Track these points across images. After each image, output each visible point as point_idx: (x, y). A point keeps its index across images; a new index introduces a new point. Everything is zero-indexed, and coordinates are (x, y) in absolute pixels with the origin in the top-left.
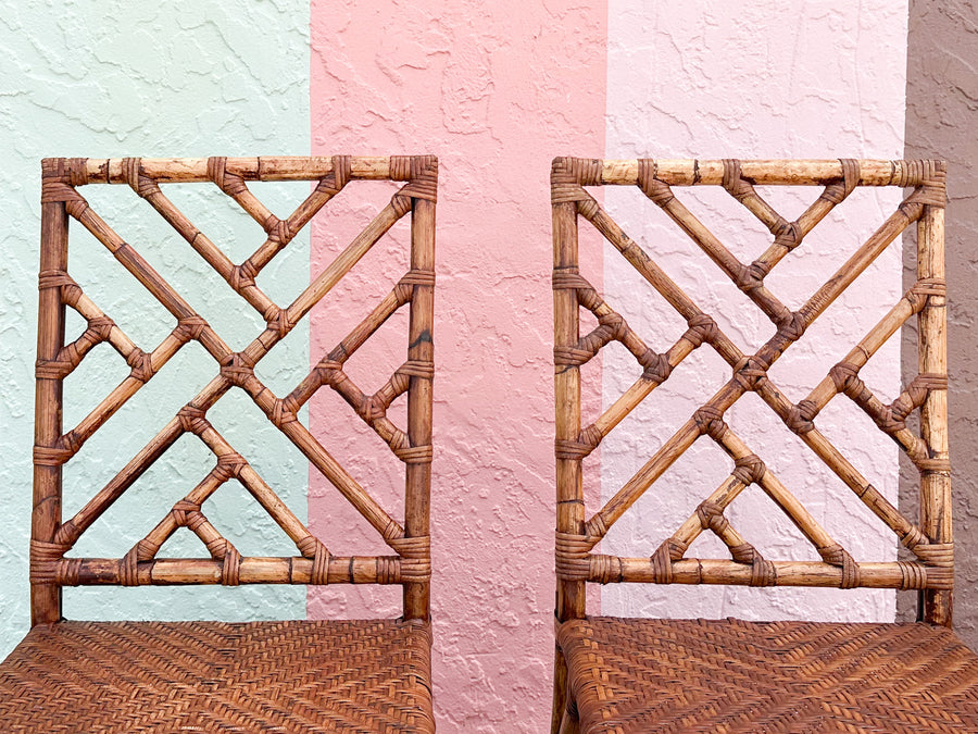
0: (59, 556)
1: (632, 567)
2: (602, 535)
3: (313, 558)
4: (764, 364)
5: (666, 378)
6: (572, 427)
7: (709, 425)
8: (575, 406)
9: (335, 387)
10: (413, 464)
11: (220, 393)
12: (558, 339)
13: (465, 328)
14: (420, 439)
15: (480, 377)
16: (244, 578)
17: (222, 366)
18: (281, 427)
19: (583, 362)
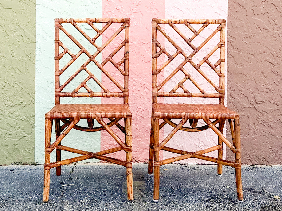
0: (60, 92)
1: (165, 94)
2: (160, 88)
3: (107, 93)
4: (191, 57)
5: (173, 60)
6: (155, 69)
7: (180, 69)
8: (156, 65)
9: (110, 62)
10: (125, 76)
11: (89, 62)
12: (153, 53)
13: (135, 54)
14: (127, 71)
15: (138, 65)
16: (94, 96)
17: (89, 57)
18: (100, 69)
19: (157, 57)
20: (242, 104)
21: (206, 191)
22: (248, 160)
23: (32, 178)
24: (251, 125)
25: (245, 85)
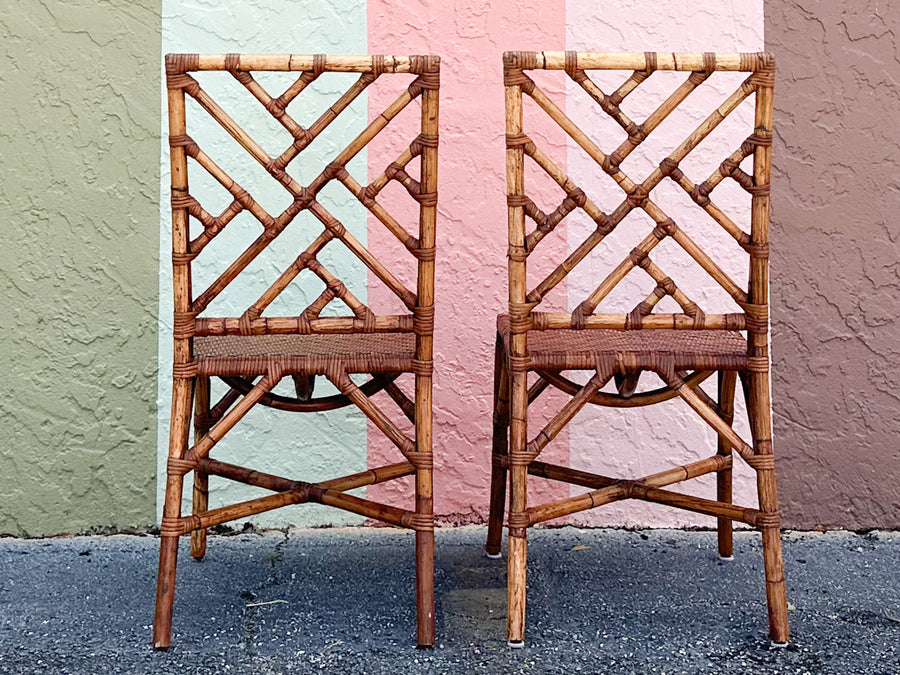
20: (822, 327)
21: (721, 621)
22: (847, 513)
23: (149, 579)
24: (852, 397)
25: (829, 268)
